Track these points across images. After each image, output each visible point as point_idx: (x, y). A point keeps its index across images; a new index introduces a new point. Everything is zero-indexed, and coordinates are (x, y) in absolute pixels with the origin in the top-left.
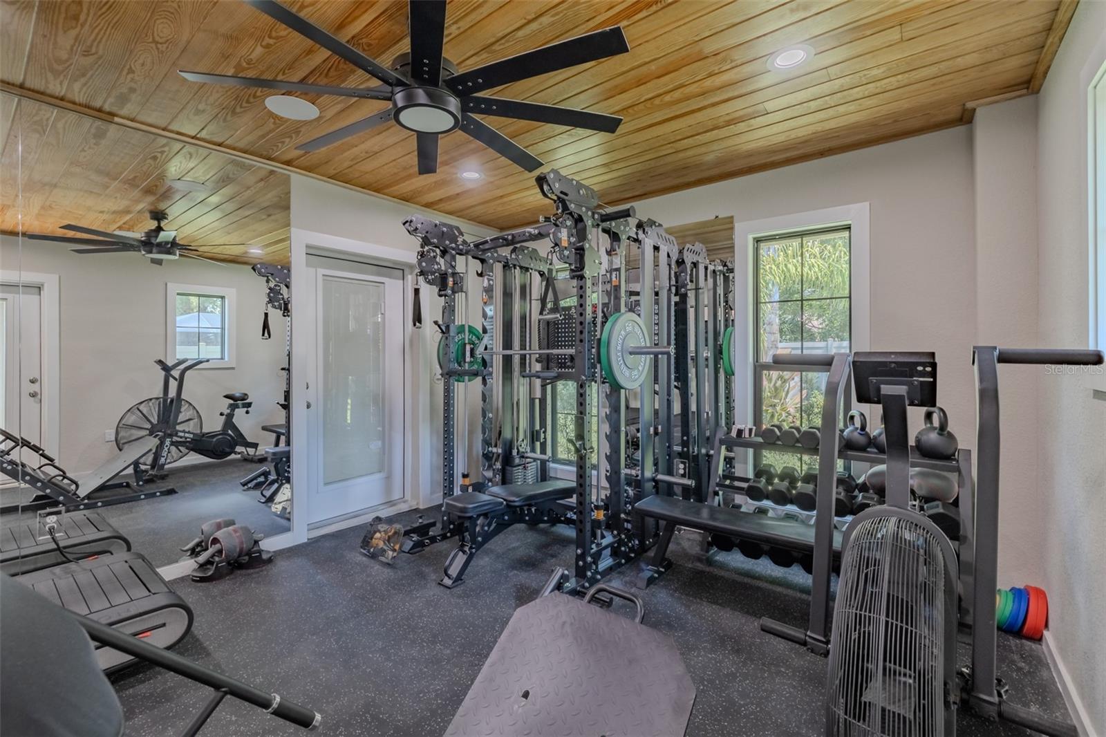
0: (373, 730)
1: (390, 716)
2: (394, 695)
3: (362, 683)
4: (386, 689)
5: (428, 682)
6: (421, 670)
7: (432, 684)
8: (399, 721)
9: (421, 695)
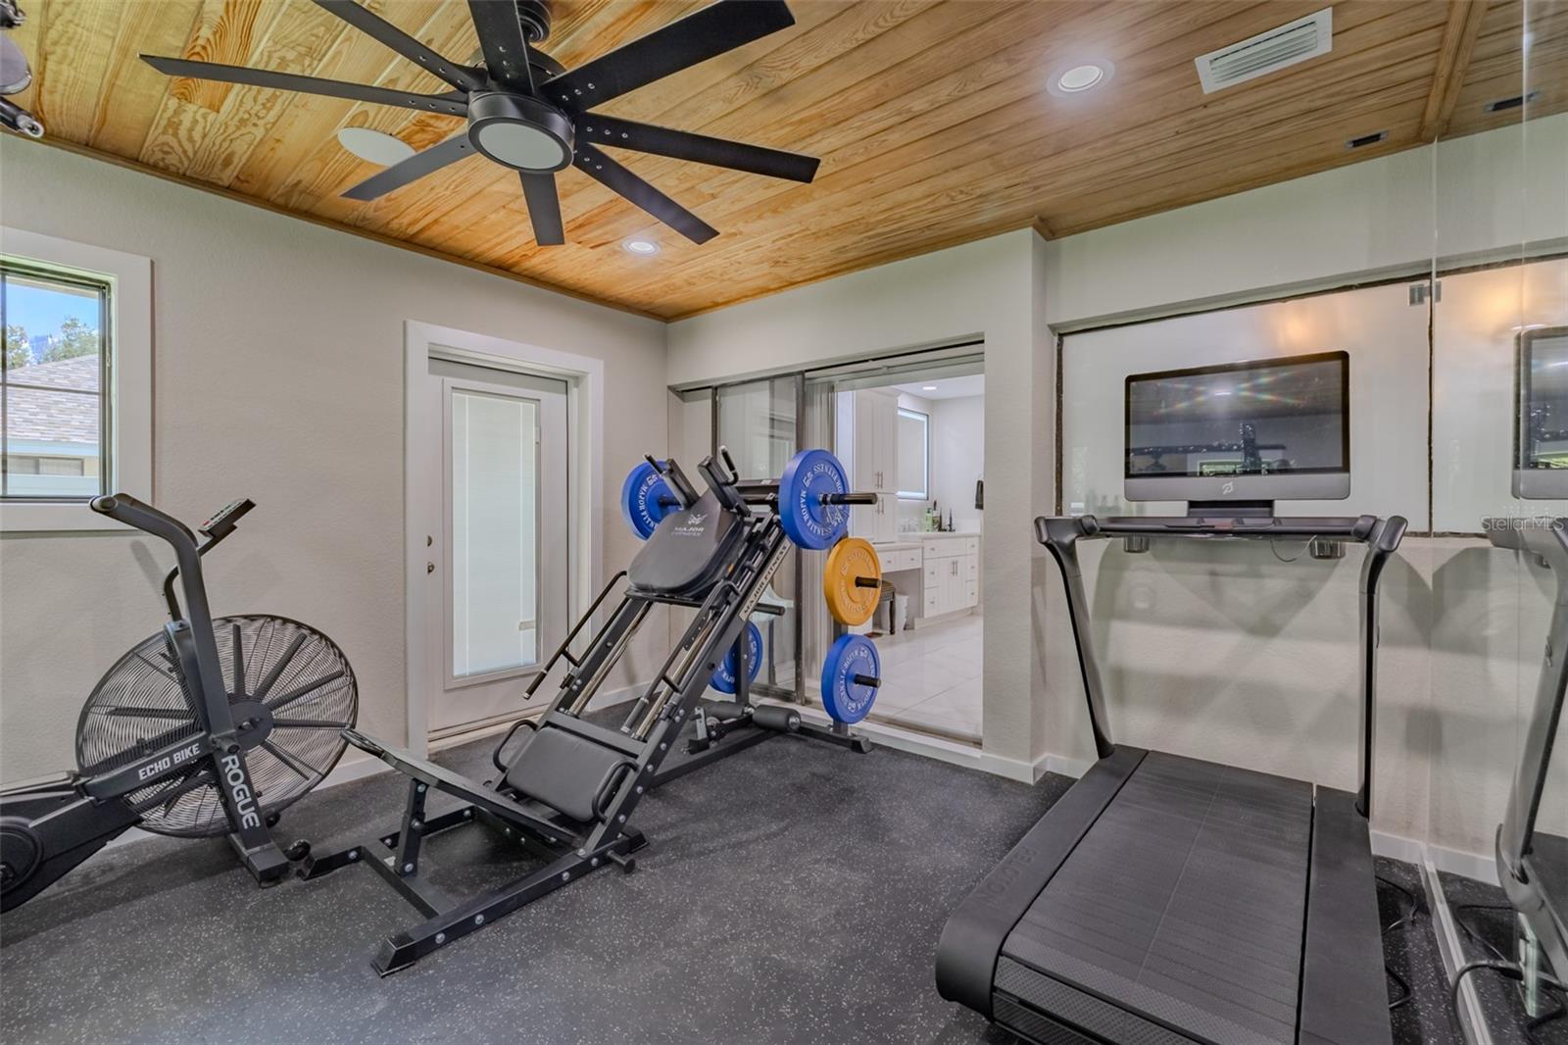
0: (599, 943)
1: (580, 959)
2: (574, 987)
3: (624, 1004)
4: (586, 995)
5: (523, 1007)
6: (529, 1030)
7: (516, 1003)
8: (569, 954)
9: (536, 986)
